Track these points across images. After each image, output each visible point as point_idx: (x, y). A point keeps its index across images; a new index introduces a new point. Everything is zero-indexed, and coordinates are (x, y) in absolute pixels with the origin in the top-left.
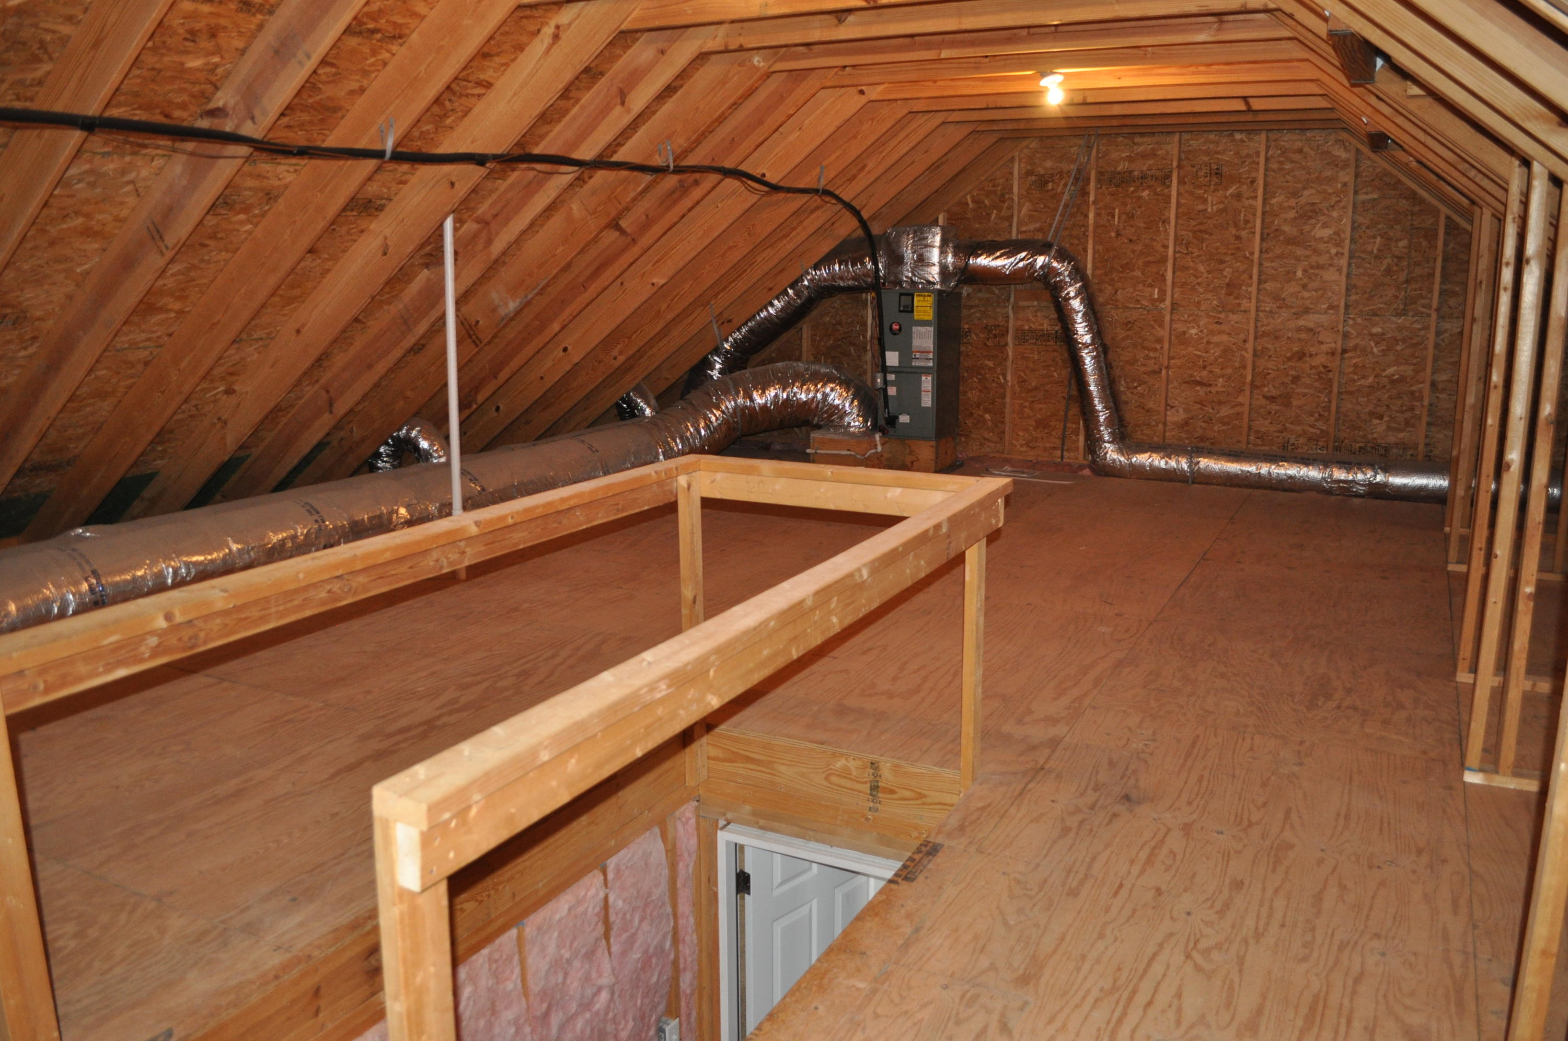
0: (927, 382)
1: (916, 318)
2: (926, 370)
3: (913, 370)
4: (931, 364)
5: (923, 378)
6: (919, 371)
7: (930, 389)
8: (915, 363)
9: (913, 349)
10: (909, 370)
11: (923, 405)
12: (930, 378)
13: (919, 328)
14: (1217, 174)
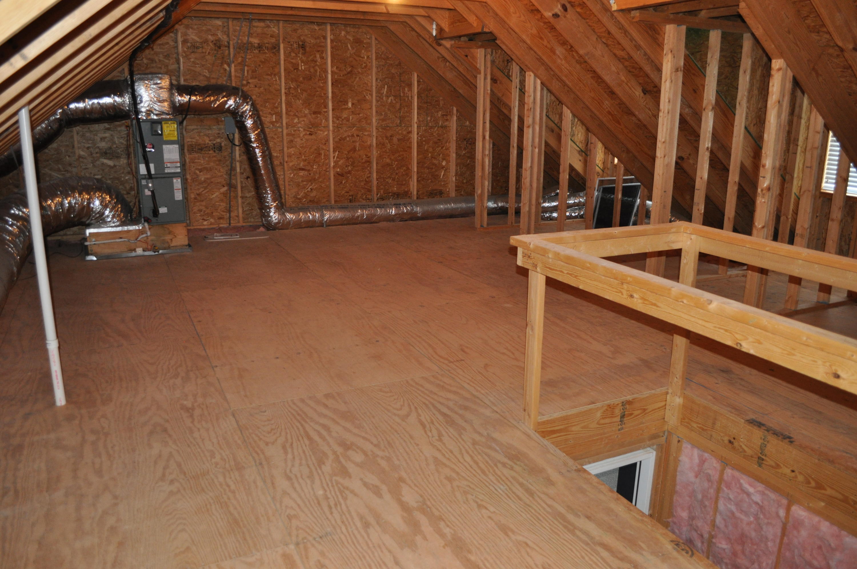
0: (177, 183)
1: (165, 139)
2: (175, 175)
3: (168, 176)
4: (179, 170)
5: (175, 180)
6: (171, 175)
7: (180, 187)
8: (167, 171)
9: (165, 161)
10: (163, 176)
11: (176, 199)
12: (179, 180)
13: (168, 146)
14: (302, 47)
